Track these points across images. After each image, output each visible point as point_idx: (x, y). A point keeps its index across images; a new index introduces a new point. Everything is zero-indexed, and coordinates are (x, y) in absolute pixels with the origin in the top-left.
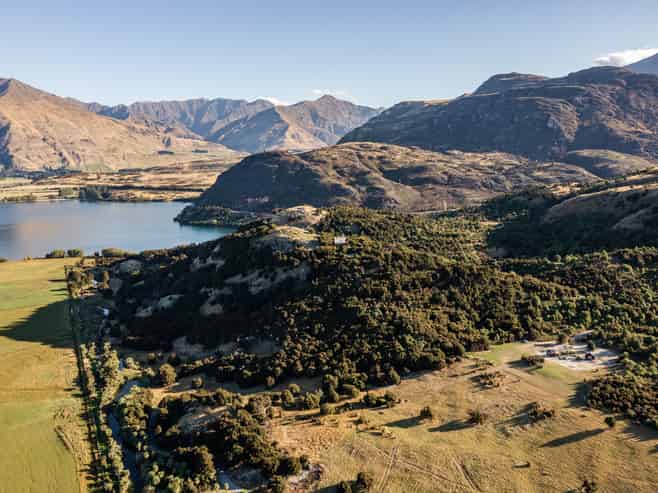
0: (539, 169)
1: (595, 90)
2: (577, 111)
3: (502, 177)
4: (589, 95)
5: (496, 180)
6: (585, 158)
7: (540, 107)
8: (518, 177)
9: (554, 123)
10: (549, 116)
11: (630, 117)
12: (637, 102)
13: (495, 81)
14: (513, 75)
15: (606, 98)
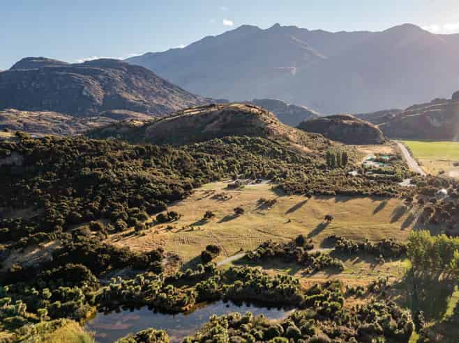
0: (90, 121)
1: (110, 72)
2: (101, 85)
3: (66, 125)
4: (107, 75)
5: (63, 127)
6: (116, 114)
7: (75, 81)
8: (77, 125)
9: (87, 93)
10: (83, 87)
11: (134, 91)
12: (137, 83)
13: (26, 62)
14: (41, 58)
15: (118, 79)
